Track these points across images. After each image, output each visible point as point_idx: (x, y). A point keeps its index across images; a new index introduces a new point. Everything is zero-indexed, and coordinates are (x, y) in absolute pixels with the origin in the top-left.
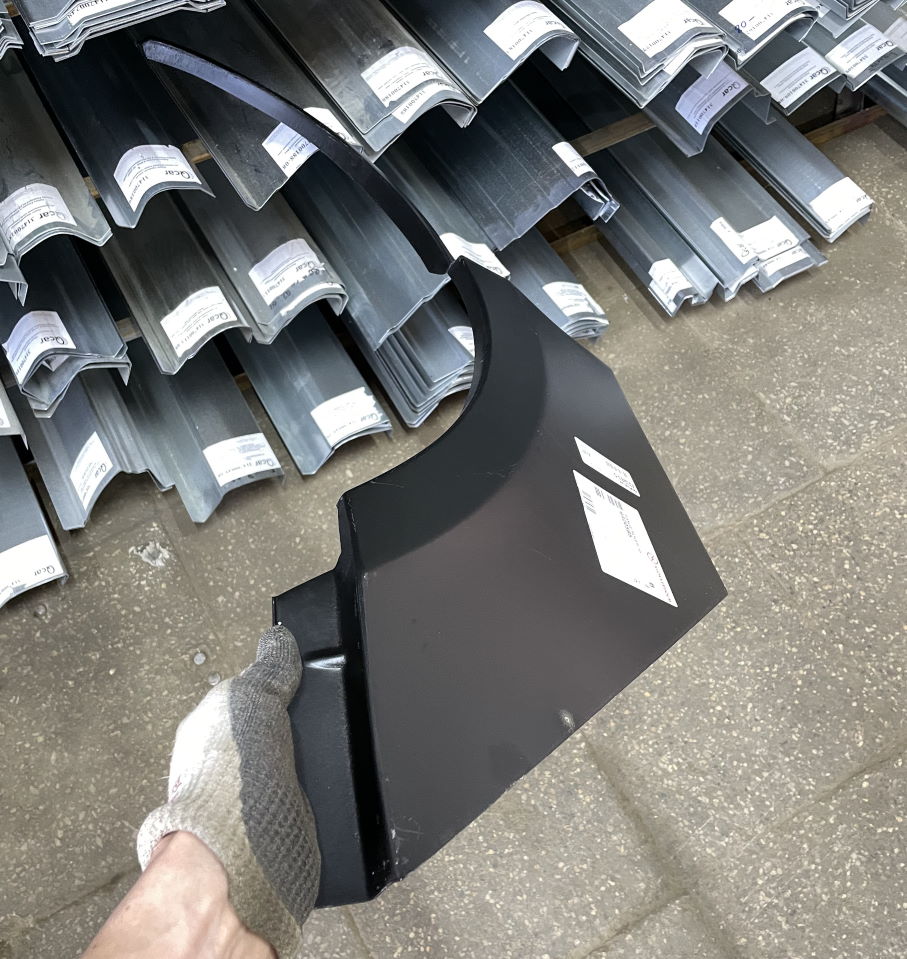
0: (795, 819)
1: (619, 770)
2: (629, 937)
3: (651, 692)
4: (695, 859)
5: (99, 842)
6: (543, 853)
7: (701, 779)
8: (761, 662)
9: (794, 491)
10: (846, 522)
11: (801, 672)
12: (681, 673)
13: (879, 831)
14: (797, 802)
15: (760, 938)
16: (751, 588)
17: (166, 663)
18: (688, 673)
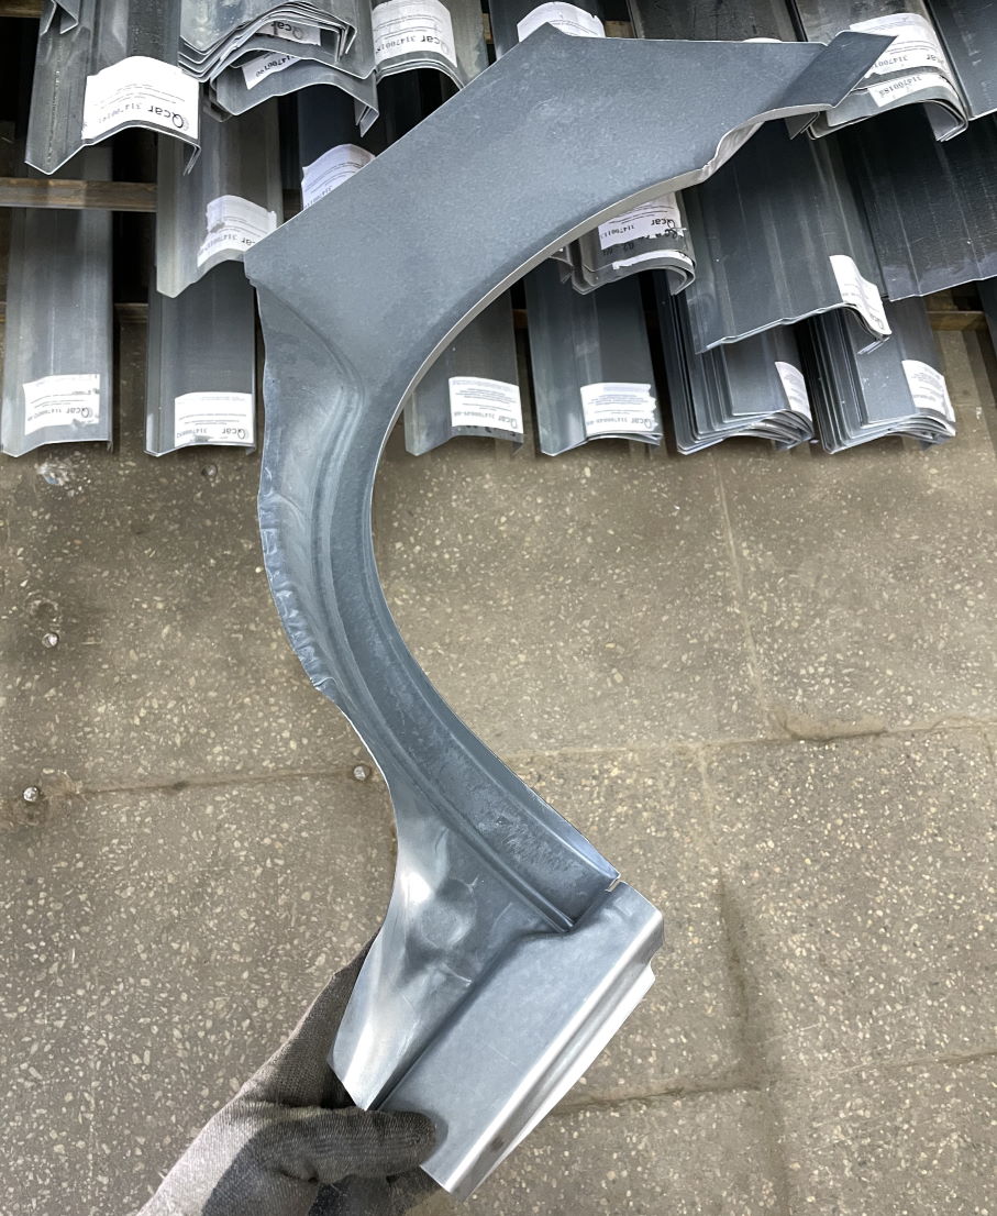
0: (909, 1069)
1: (743, 927)
2: (678, 1103)
3: (815, 861)
4: (783, 1058)
5: (178, 741)
7: (827, 979)
8: (949, 887)
12: (854, 856)
14: (921, 1053)
15: (816, 1172)
18: (863, 859)
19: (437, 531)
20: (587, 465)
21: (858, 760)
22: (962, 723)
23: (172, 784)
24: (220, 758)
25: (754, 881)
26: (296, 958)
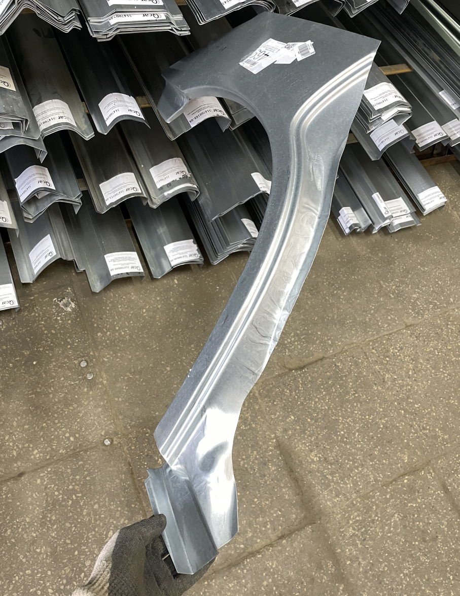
0: (371, 494)
1: (291, 456)
2: (284, 541)
3: (312, 419)
4: (321, 506)
5: (15, 453)
6: (248, 492)
7: (330, 467)
8: (365, 413)
9: (391, 332)
10: (413, 352)
11: (383, 421)
12: (326, 412)
13: (409, 505)
14: (373, 485)
15: (347, 550)
16: (365, 376)
17: (65, 363)
18: (330, 412)
19: (115, 323)
20: (175, 279)
21: (317, 372)
22: (352, 346)
23: (17, 475)
24: (38, 456)
25: (290, 435)
26: (98, 536)
